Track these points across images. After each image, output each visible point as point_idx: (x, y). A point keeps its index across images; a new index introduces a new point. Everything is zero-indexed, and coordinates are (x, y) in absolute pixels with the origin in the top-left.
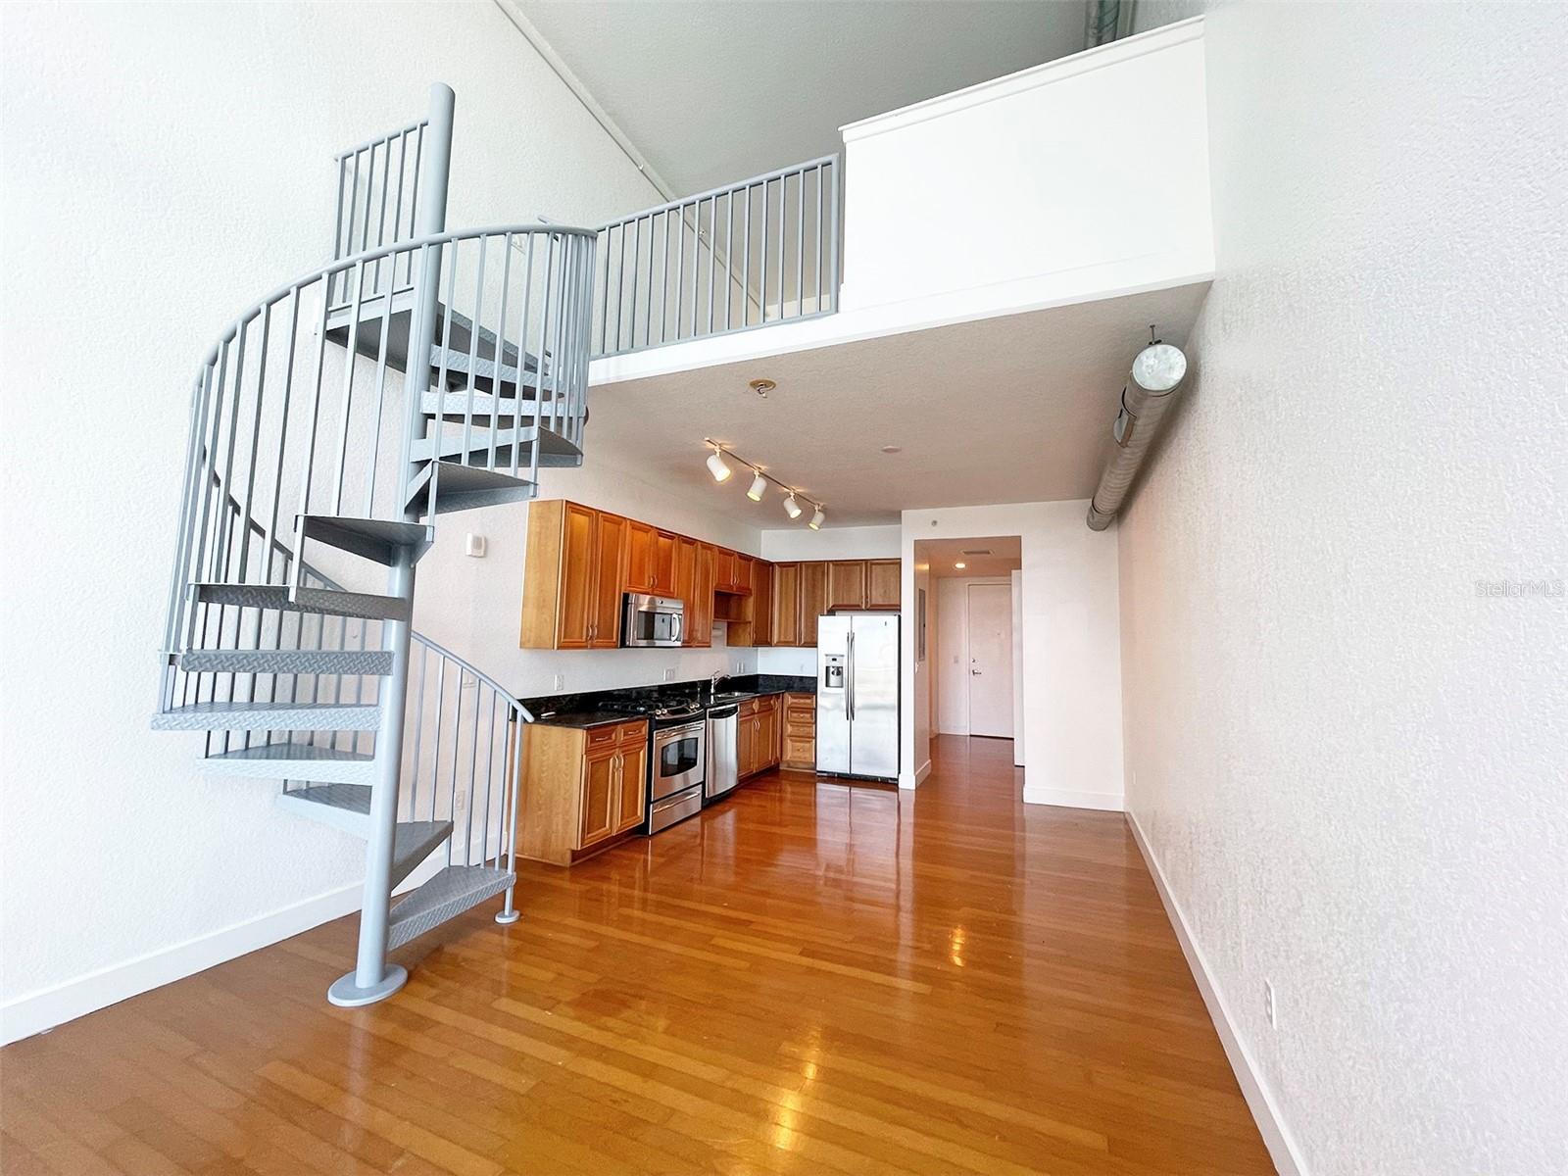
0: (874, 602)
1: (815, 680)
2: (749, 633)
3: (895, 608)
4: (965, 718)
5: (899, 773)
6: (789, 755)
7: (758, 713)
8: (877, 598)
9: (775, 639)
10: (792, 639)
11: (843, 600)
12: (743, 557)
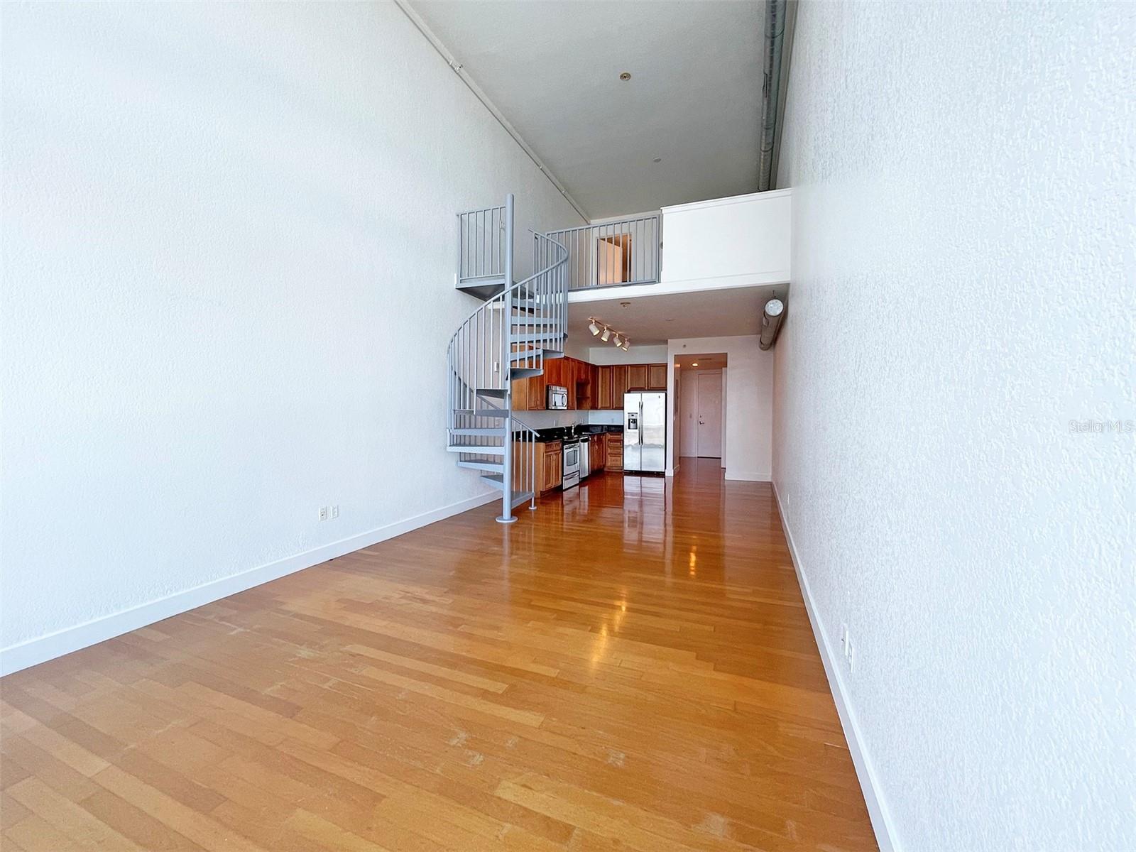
0: (652, 386)
1: (623, 426)
2: (589, 403)
3: (664, 389)
4: (696, 449)
5: (665, 468)
6: (609, 464)
7: (597, 441)
8: (653, 384)
9: (600, 407)
10: (608, 405)
11: (636, 385)
12: (580, 362)
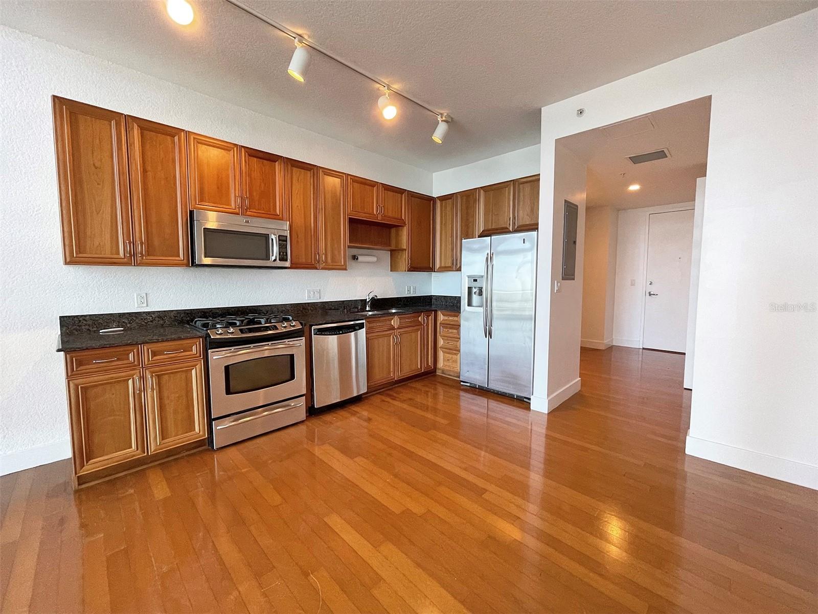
0: (520, 223)
1: (458, 299)
2: (405, 259)
7: (399, 328)
8: (524, 218)
9: (438, 265)
10: (450, 264)
11: (492, 226)
